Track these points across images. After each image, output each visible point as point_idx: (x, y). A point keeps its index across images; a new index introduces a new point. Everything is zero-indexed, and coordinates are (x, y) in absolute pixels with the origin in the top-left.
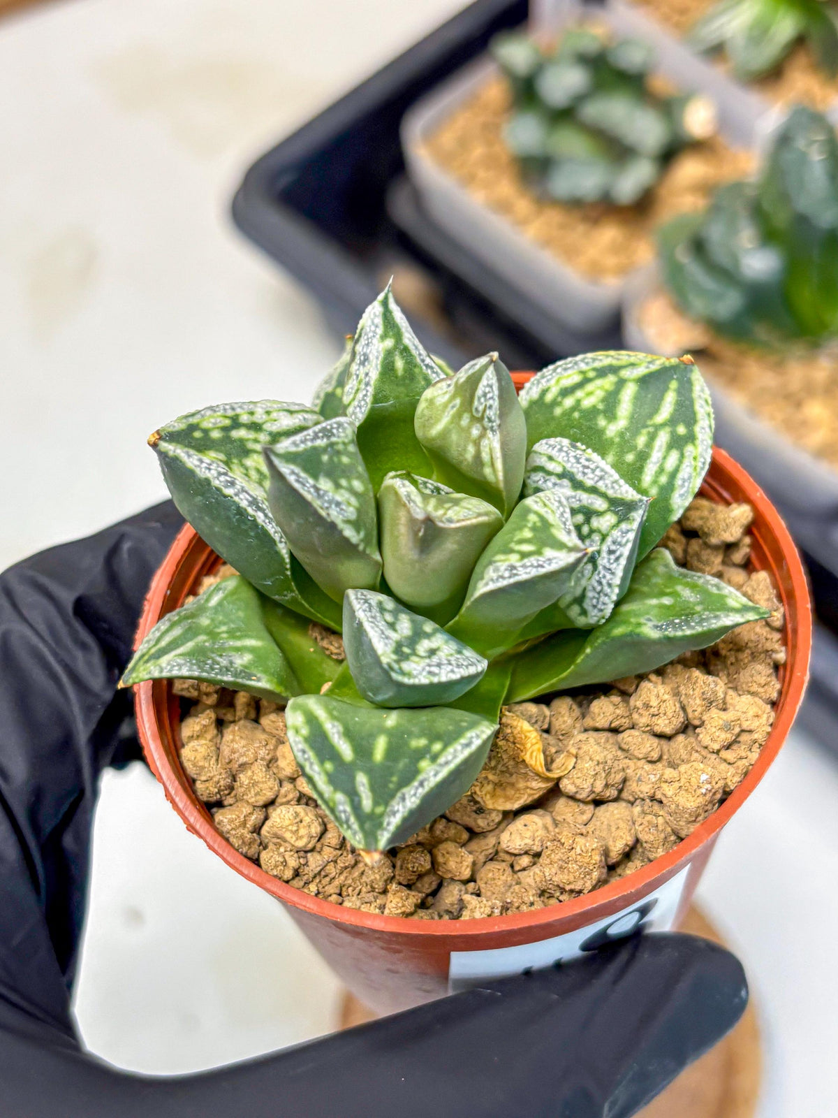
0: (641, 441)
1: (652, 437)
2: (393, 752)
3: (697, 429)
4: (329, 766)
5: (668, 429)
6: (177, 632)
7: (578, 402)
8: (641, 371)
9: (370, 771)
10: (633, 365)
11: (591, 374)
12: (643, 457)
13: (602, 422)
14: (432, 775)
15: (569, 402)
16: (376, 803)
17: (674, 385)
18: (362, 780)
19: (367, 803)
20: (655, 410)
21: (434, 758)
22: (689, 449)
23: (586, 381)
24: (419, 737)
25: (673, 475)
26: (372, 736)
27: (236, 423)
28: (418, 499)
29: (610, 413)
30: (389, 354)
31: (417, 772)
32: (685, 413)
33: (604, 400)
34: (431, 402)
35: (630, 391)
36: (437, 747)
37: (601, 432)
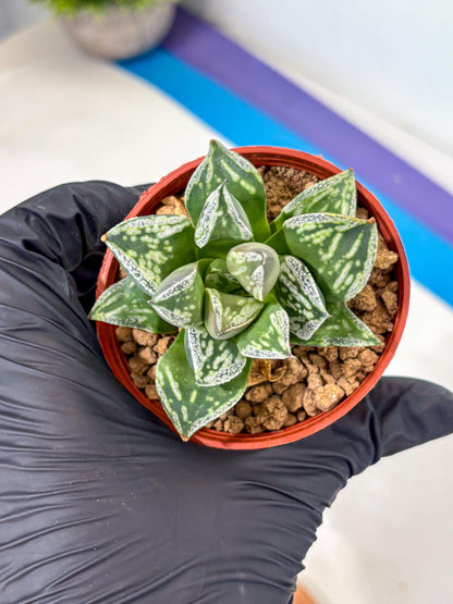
0: (337, 266)
1: (343, 266)
2: (198, 399)
3: (366, 264)
4: (171, 401)
5: (351, 262)
6: (114, 299)
7: (312, 239)
8: (346, 228)
9: (188, 406)
10: (342, 224)
11: (321, 226)
12: (336, 276)
13: (321, 252)
14: (212, 415)
15: (307, 238)
16: (189, 419)
17: (361, 235)
18: (184, 409)
19: (185, 417)
20: (348, 250)
21: (215, 409)
22: (359, 274)
23: (318, 229)
24: (211, 396)
25: (348, 287)
26: (191, 390)
27: (143, 232)
28: (221, 310)
29: (326, 249)
30: (219, 219)
31: (207, 413)
32: (362, 254)
33: (324, 241)
34: (234, 260)
35: (338, 237)
36: (217, 403)
37: (319, 257)
